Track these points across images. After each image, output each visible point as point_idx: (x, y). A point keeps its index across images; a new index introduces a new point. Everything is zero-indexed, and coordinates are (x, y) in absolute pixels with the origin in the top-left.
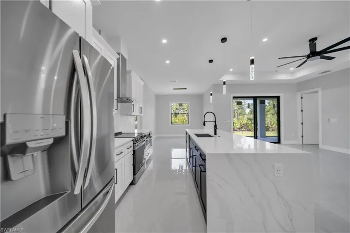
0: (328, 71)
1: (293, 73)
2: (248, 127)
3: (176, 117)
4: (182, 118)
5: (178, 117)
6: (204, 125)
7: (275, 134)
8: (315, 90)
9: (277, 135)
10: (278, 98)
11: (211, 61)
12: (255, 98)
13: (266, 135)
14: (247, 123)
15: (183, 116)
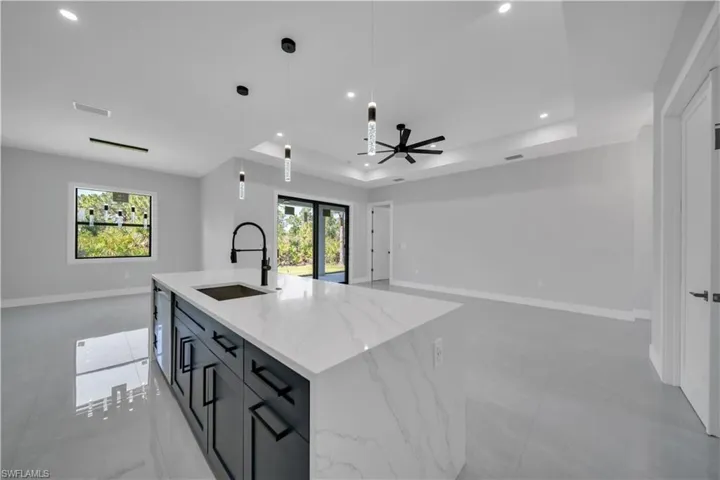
0: (400, 180)
1: (366, 171)
2: (291, 258)
3: (95, 234)
4: (118, 237)
5: (101, 235)
6: (234, 259)
7: (341, 267)
8: (386, 203)
9: (343, 269)
10: (347, 209)
11: (242, 90)
12: (316, 204)
13: (327, 271)
14: (290, 251)
15: (125, 233)
